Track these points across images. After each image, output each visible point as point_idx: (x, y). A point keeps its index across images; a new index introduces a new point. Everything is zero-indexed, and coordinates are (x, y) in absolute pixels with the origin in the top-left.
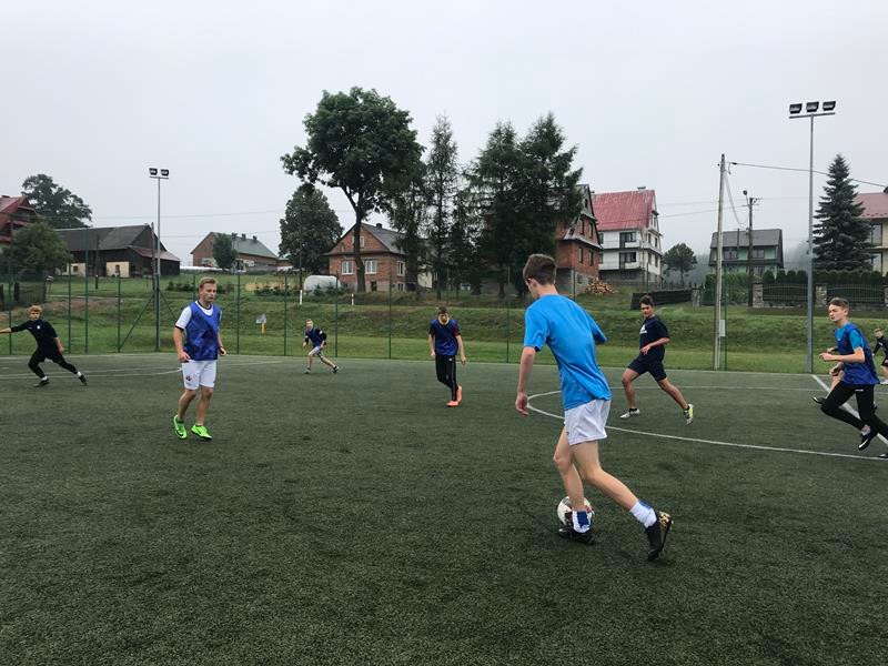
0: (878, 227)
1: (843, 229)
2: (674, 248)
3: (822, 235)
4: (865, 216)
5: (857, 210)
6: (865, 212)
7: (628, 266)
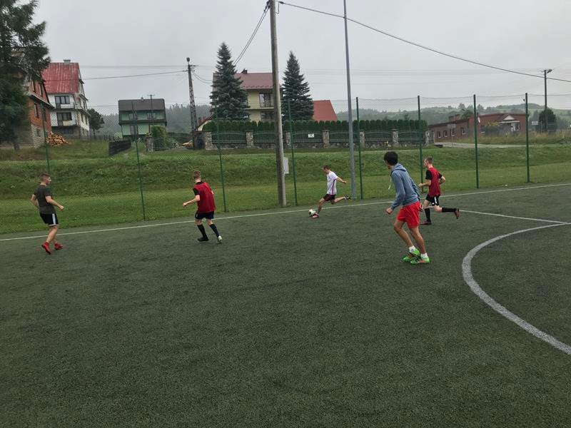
7: (66, 123)
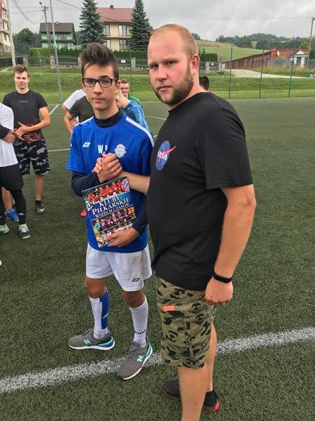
0: (107, 26)
1: (92, 26)
2: (23, 31)
3: (84, 29)
4: (101, 20)
5: (97, 17)
6: (101, 18)
